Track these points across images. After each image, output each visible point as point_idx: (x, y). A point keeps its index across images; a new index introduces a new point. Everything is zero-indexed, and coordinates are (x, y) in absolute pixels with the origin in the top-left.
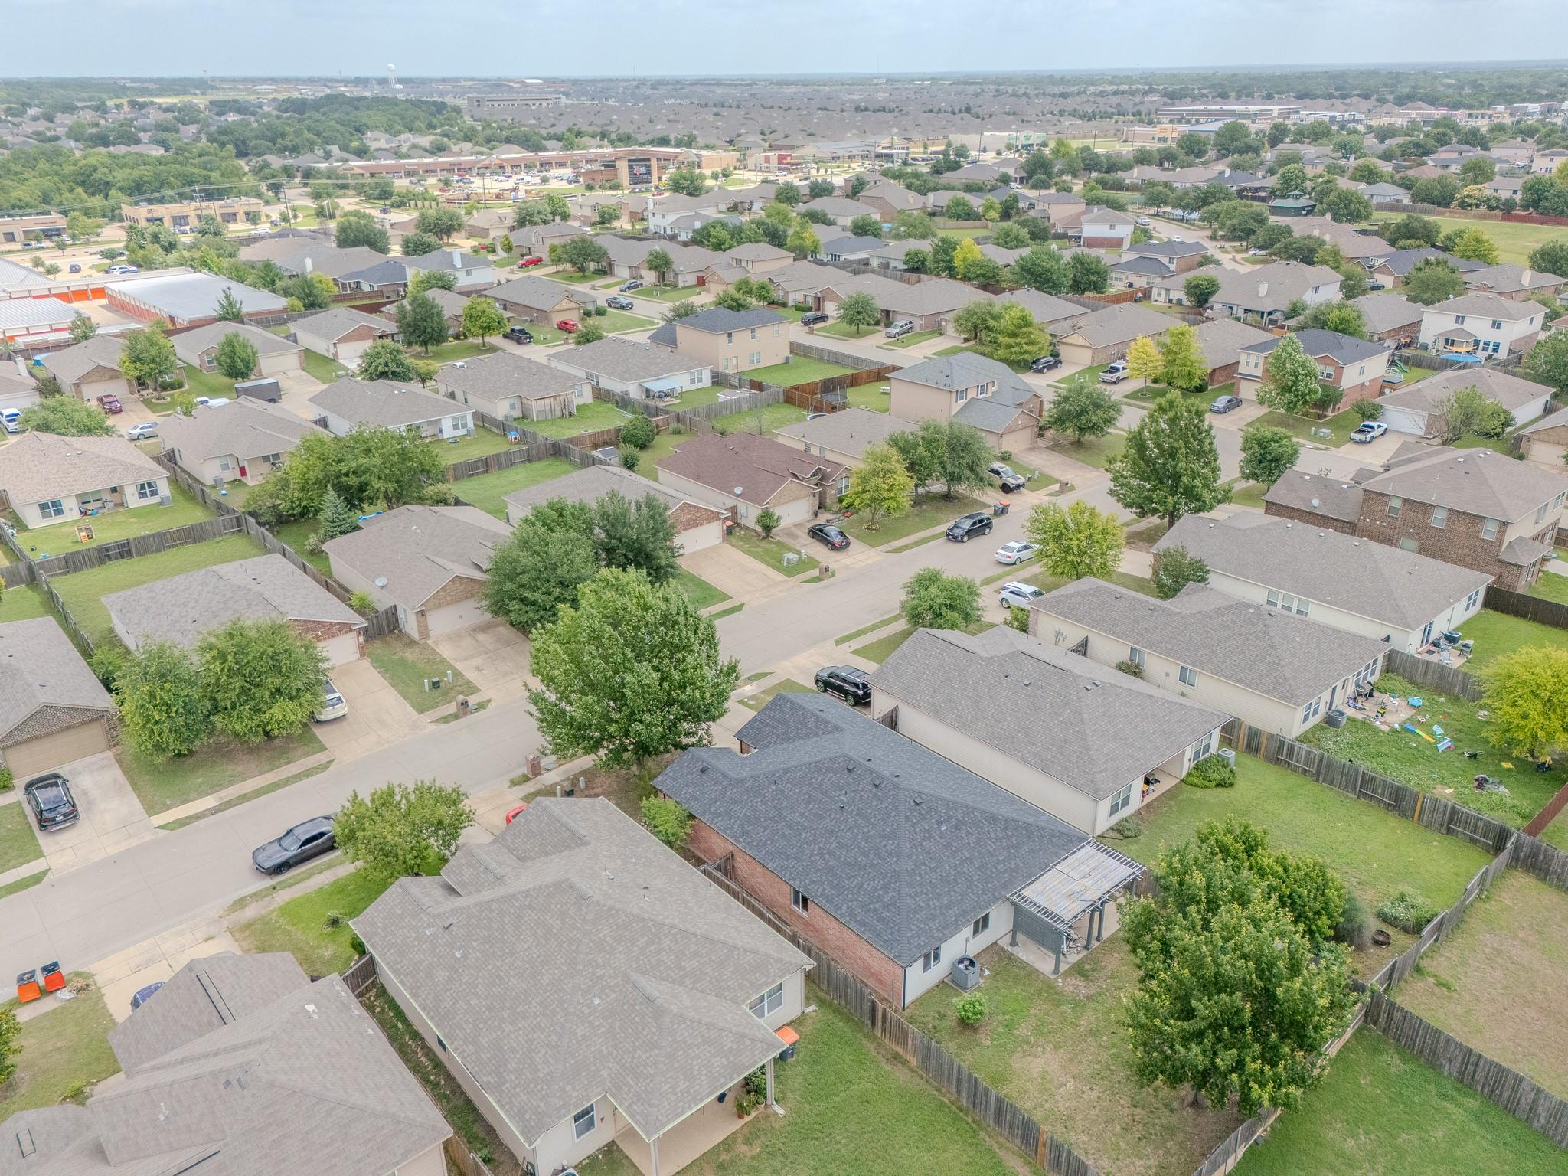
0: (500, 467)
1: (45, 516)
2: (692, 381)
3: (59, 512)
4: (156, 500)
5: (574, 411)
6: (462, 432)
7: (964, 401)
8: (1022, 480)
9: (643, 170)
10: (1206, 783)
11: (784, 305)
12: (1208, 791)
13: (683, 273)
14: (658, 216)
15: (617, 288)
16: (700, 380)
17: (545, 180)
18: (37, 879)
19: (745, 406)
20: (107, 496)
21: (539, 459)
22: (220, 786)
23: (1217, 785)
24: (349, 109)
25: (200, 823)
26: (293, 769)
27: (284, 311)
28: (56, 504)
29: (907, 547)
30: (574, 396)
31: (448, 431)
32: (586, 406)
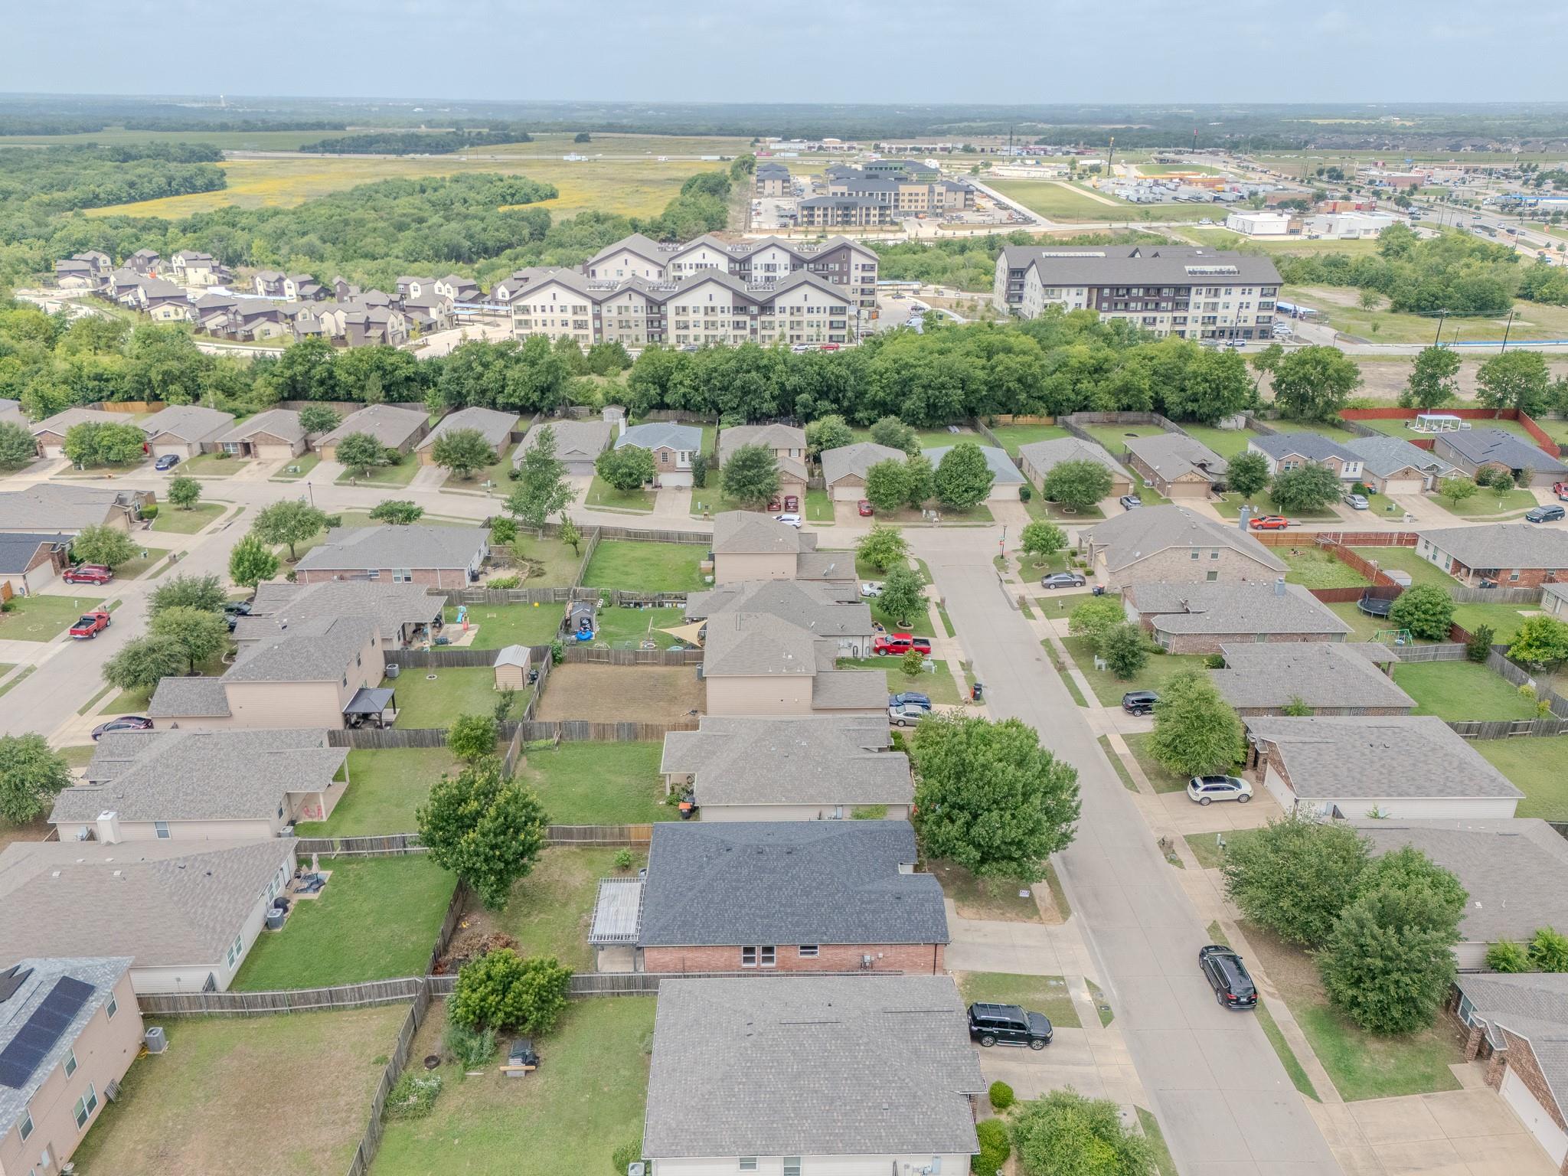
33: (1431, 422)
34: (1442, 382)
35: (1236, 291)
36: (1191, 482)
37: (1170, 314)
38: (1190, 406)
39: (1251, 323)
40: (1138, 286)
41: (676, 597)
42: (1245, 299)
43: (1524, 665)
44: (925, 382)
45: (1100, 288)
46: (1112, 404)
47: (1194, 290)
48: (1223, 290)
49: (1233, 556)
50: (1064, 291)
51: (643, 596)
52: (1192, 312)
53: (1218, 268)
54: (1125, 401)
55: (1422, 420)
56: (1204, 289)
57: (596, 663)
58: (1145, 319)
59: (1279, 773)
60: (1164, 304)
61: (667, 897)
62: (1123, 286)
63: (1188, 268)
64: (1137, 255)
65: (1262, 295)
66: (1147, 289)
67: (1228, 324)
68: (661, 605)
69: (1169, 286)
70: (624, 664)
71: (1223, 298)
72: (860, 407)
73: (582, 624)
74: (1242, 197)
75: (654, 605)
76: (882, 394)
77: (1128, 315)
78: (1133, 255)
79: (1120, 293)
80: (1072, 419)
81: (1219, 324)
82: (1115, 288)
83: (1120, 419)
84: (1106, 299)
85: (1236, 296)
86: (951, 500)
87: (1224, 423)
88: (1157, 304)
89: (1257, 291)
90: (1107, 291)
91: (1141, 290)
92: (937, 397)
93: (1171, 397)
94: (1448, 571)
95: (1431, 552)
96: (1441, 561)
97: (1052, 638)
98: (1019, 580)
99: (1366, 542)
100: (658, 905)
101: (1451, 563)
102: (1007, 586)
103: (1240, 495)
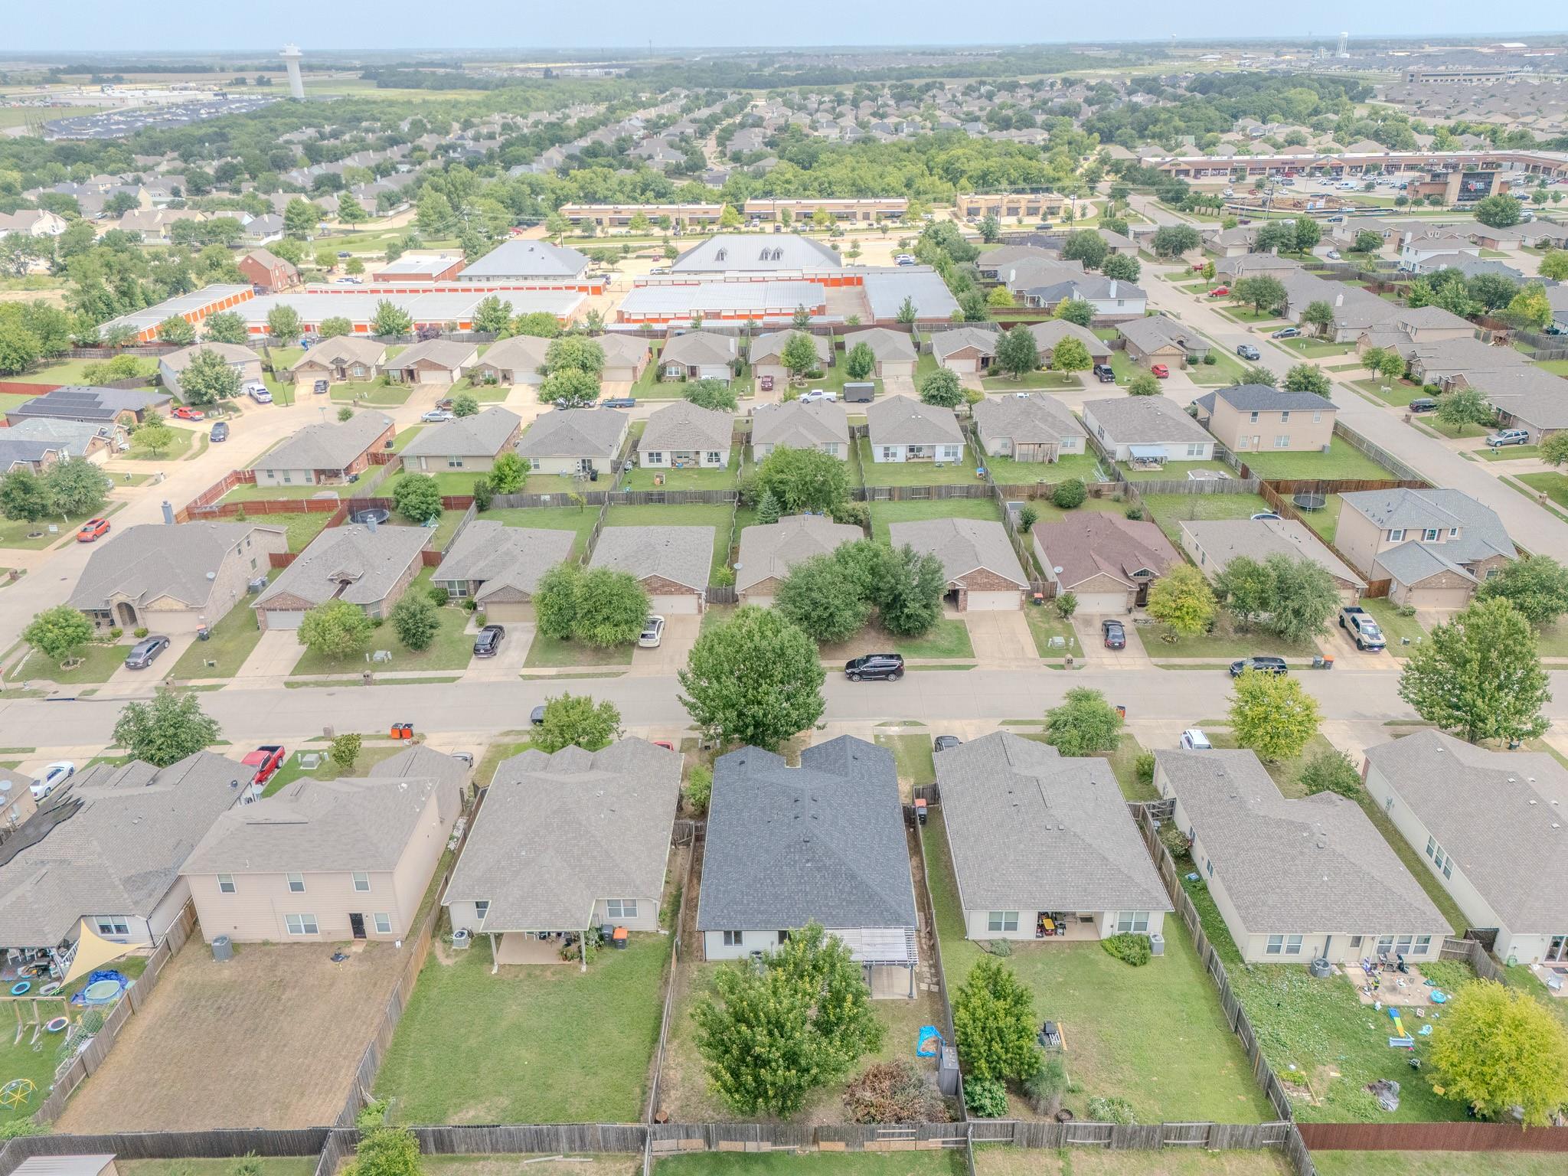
0: (940, 497)
1: (651, 461)
2: (1190, 453)
3: (659, 460)
4: (717, 465)
5: (1056, 460)
6: (951, 459)
7: (1400, 542)
8: (1383, 640)
9: (1480, 185)
10: (1115, 953)
11: (1418, 383)
12: (1112, 959)
13: (1344, 328)
14: (1412, 251)
15: (1271, 334)
16: (1200, 453)
17: (1369, 187)
18: (454, 679)
19: (1208, 489)
20: (692, 456)
21: (976, 497)
22: (565, 665)
23: (1123, 959)
24: (1249, 89)
25: (539, 682)
26: (604, 669)
27: (949, 320)
28: (659, 454)
29: (1181, 667)
30: (1065, 446)
31: (940, 456)
32: (1074, 456)
49: (256, 534)
59: (667, 593)
94: (320, 482)
95: (279, 478)
96: (298, 479)
97: (286, 679)
98: (89, 686)
99: (212, 498)
100: (861, 912)
101: (313, 476)
102: (97, 695)
103: (23, 522)
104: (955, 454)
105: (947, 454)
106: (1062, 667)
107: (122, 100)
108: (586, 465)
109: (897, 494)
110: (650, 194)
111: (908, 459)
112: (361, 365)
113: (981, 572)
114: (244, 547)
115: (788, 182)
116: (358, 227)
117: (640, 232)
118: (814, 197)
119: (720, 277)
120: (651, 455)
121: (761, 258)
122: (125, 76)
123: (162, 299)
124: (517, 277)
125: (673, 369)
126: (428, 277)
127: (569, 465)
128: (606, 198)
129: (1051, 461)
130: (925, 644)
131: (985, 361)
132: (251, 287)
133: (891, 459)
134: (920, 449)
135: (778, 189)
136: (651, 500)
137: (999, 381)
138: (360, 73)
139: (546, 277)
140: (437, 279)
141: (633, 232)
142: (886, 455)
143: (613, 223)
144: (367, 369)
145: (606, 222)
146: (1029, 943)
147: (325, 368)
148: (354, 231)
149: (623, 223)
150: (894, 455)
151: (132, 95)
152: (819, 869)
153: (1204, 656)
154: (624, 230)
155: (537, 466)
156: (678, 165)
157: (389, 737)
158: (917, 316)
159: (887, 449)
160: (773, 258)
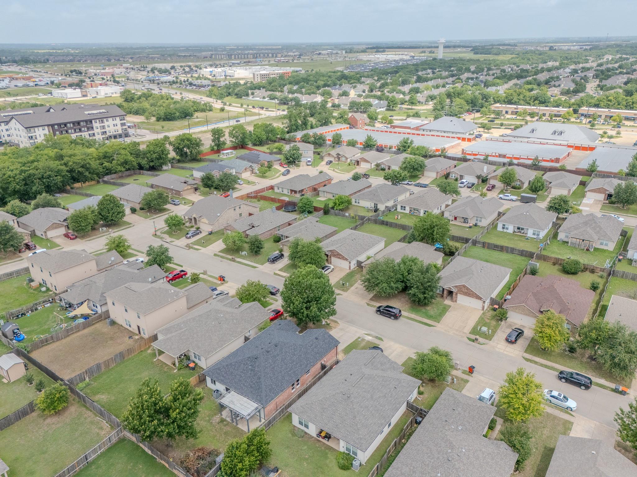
0: (507, 252)
1: (402, 209)
3: (404, 210)
5: (591, 250)
6: (535, 237)
10: (338, 459)
12: (335, 461)
18: (255, 267)
23: (338, 462)
27: (615, 174)
28: (405, 207)
29: (536, 363)
30: (602, 244)
31: (530, 233)
32: (604, 251)
33: (226, 153)
34: (221, 139)
35: (110, 120)
36: (188, 189)
37: (87, 133)
38: (152, 164)
39: (120, 132)
40: (70, 123)
41: (44, 302)
42: (115, 122)
43: (341, 210)
44: (40, 176)
45: (52, 126)
46: (123, 169)
47: (93, 121)
48: (105, 120)
50: (36, 129)
51: (25, 308)
52: (96, 131)
53: (98, 111)
54: (127, 167)
55: (223, 154)
56: (98, 121)
57: (46, 345)
58: (89, 134)
59: (339, 258)
60: (83, 129)
61: (251, 387)
62: (62, 124)
63: (86, 113)
64: (52, 110)
65: (121, 120)
66: (74, 123)
67: (111, 134)
68: (36, 309)
69: (83, 121)
70: (62, 339)
71: (106, 124)
72: (6, 196)
73: (14, 333)
74: (47, 83)
75: (32, 311)
76: (18, 187)
77: (83, 134)
78: (49, 111)
79: (62, 126)
80: (106, 179)
81: (108, 134)
82: (59, 125)
83: (124, 175)
84: (57, 130)
85: (110, 122)
86: (112, 220)
87: (165, 168)
88: (80, 129)
89: (118, 119)
90: (56, 127)
91: (71, 124)
92: (49, 182)
93: (144, 162)
94: (289, 194)
95: (281, 190)
96: (285, 192)
97: (216, 253)
98: (174, 240)
99: (259, 192)
100: (252, 392)
101: (289, 191)
102: (173, 243)
103: (208, 189)
104: (538, 235)
105: (534, 234)
106: (473, 341)
107: (378, 58)
108: (376, 205)
109: (487, 245)
110: (537, 102)
111: (514, 232)
112: (345, 157)
113: (464, 286)
114: (237, 208)
115: (610, 101)
116: (413, 107)
117: (521, 118)
118: (622, 109)
119: (526, 140)
120: (402, 207)
121: (552, 134)
122: (387, 50)
123: (317, 127)
124: (441, 131)
125: (453, 175)
126: (409, 128)
127: (369, 204)
128: (516, 102)
129: (588, 250)
130: (424, 310)
131: (610, 196)
132: (348, 126)
133: (505, 230)
134: (522, 229)
135: (602, 104)
136: (383, 224)
137: (613, 207)
138: (470, 49)
139: (453, 133)
140: (413, 129)
141: (518, 118)
142: (503, 228)
143: (512, 113)
144: (347, 159)
145: (510, 112)
146: (313, 437)
147: (333, 156)
148: (412, 109)
149: (516, 113)
150: (507, 229)
151: (381, 57)
152: (252, 370)
153: (556, 362)
154: (514, 116)
155: (359, 203)
156: (569, 89)
157: (216, 278)
158: (599, 169)
159: (504, 225)
160: (558, 134)
